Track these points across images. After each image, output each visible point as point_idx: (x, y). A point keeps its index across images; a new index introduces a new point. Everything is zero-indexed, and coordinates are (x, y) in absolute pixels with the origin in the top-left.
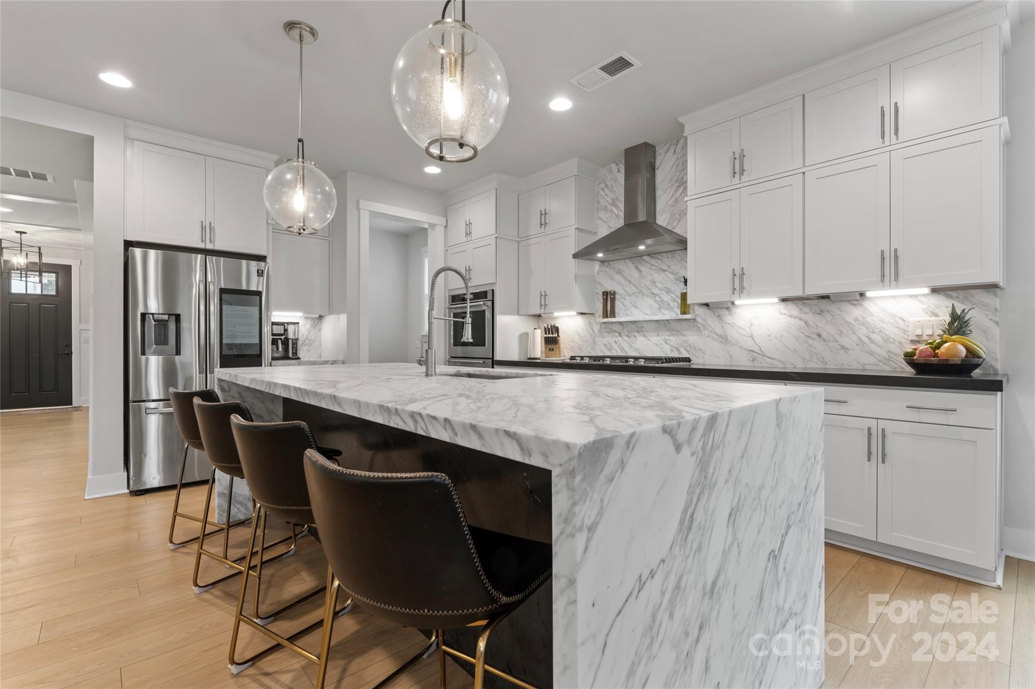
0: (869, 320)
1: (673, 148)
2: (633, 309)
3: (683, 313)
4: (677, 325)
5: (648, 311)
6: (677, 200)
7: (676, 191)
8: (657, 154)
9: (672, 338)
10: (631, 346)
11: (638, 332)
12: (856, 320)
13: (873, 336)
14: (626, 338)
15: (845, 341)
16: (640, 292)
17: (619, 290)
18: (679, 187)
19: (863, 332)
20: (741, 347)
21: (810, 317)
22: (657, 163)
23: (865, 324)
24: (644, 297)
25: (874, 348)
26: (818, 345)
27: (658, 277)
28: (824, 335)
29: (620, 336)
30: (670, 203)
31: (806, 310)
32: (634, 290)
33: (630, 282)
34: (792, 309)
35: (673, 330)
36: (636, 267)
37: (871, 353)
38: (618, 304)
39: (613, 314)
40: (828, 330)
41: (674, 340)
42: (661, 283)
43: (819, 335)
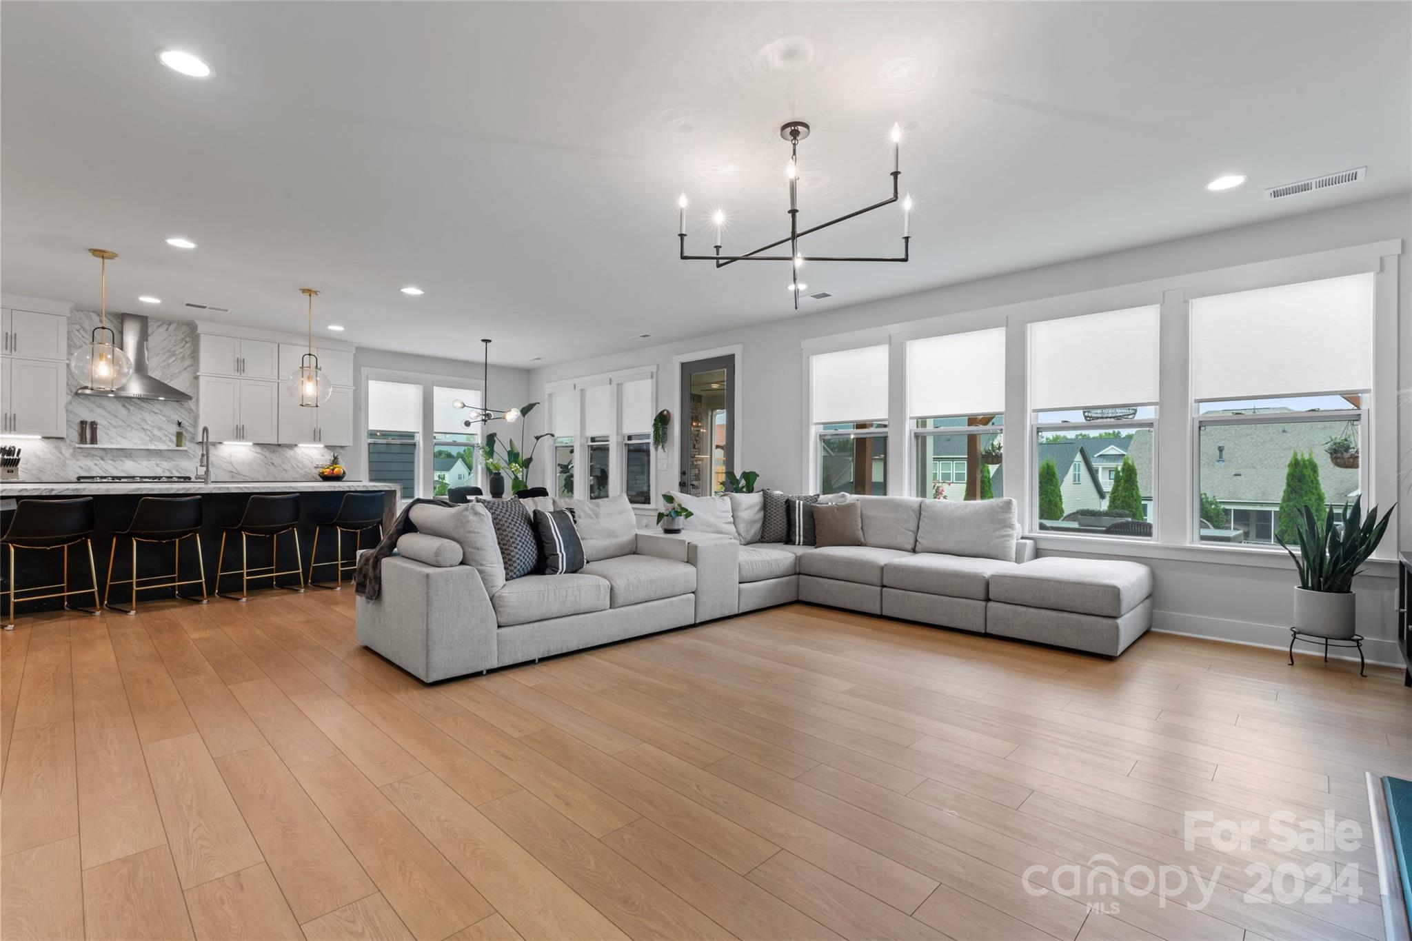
0: (297, 456)
1: (165, 327)
2: (119, 439)
3: (177, 446)
4: (170, 454)
5: (138, 441)
6: (169, 365)
7: (168, 358)
8: (149, 324)
9: (164, 463)
10: (117, 469)
11: (126, 457)
12: (291, 456)
13: (299, 465)
14: (110, 462)
15: (286, 467)
16: (129, 426)
17: (100, 421)
18: (172, 356)
19: (294, 462)
20: (224, 470)
21: (268, 454)
22: (149, 332)
23: (296, 459)
24: (134, 431)
25: (299, 470)
26: (272, 469)
27: (150, 418)
28: (275, 464)
29: (103, 460)
30: (162, 365)
31: (265, 450)
32: (121, 423)
33: (116, 417)
34: (258, 449)
35: (164, 457)
36: (123, 406)
37: (298, 473)
38: (100, 433)
39: (94, 440)
40: (277, 461)
41: (165, 464)
42: (152, 421)
43: (273, 464)
